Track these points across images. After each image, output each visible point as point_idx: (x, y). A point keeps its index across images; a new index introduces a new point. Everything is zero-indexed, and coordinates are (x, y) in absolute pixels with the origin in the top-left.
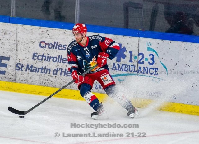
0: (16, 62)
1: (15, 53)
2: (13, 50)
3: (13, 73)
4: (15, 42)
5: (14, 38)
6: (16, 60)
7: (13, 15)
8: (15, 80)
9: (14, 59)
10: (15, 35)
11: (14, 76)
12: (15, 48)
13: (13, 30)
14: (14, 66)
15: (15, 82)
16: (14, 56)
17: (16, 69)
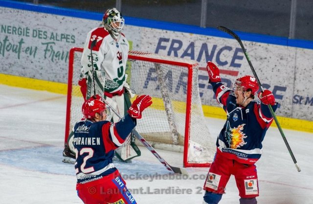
0: (293, 94)
1: (293, 82)
2: (290, 78)
3: (290, 106)
4: (293, 69)
5: (292, 64)
6: (294, 91)
7: (291, 36)
8: (292, 115)
9: (291, 90)
10: (294, 60)
11: (291, 111)
12: (293, 77)
13: (291, 54)
14: (291, 98)
15: (292, 118)
16: (291, 86)
17: (294, 102)
